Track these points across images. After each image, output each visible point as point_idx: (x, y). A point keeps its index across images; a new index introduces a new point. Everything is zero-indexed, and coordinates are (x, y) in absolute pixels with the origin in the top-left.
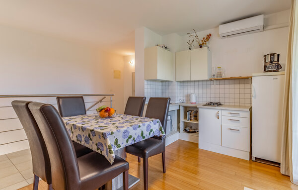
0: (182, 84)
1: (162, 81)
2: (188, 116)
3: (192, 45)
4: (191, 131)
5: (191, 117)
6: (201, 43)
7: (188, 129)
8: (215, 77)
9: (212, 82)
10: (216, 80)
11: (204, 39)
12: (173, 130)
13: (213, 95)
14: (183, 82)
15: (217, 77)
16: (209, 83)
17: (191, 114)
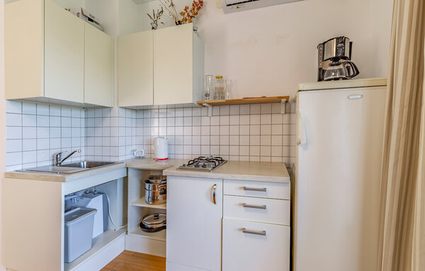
0: (140, 115)
1: (87, 108)
2: (147, 192)
3: (159, 22)
4: (155, 226)
5: (154, 193)
6: (181, 18)
7: (148, 224)
8: (211, 100)
9: (204, 111)
10: (213, 105)
11: (186, 9)
12: (111, 227)
13: (205, 140)
14: (142, 111)
15: (215, 98)
16: (197, 112)
17: (154, 188)
